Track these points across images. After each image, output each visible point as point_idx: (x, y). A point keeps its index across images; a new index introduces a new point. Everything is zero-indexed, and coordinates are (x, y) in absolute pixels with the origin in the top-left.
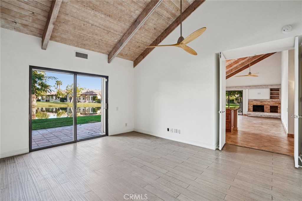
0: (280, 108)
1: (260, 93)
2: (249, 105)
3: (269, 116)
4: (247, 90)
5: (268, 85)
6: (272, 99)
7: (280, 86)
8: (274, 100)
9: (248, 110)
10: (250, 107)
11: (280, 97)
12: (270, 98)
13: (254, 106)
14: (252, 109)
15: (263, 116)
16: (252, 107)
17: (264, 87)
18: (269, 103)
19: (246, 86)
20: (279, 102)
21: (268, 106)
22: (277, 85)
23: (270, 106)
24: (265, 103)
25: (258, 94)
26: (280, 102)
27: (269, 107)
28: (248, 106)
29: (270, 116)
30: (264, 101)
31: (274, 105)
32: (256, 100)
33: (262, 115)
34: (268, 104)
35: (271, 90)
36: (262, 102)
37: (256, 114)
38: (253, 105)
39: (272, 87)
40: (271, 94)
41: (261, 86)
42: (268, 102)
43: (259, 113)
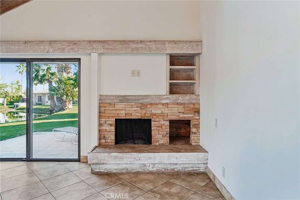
0: (197, 126)
1: (138, 73)
2: (103, 120)
3: (170, 167)
4: (95, 56)
5: (164, 42)
6: (174, 96)
7: (199, 47)
8: (181, 98)
9: (100, 139)
10: (106, 127)
11: (196, 86)
12: (168, 90)
13: (119, 122)
14: (111, 137)
15: (151, 169)
16: (113, 128)
17: (153, 46)
18: (166, 111)
19: (90, 42)
20: (194, 104)
21: (163, 122)
22: (190, 42)
23: (171, 122)
24: (154, 112)
25: (133, 73)
26: (199, 104)
27: (168, 123)
28: (100, 125)
29: (173, 167)
30: (151, 104)
31: (181, 115)
32: (124, 99)
33: (145, 165)
34: (163, 115)
35: (174, 60)
36: (143, 106)
37: (125, 161)
38: (116, 120)
39: (177, 51)
40: (173, 75)
41: (141, 42)
42: (163, 104)
43: (135, 155)
